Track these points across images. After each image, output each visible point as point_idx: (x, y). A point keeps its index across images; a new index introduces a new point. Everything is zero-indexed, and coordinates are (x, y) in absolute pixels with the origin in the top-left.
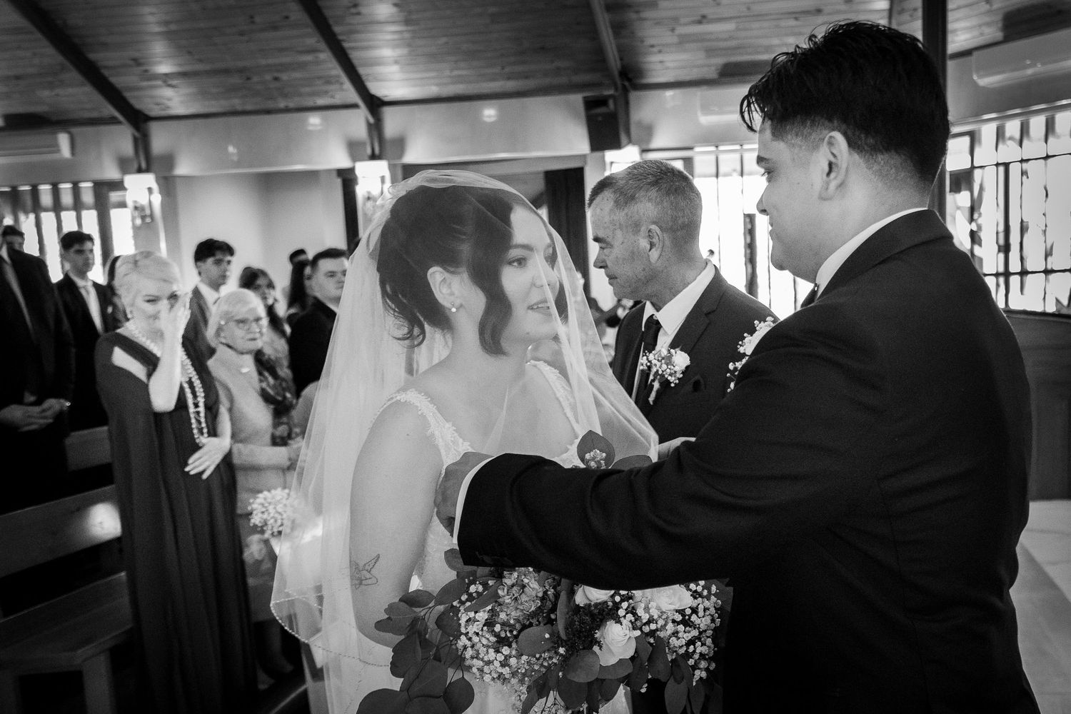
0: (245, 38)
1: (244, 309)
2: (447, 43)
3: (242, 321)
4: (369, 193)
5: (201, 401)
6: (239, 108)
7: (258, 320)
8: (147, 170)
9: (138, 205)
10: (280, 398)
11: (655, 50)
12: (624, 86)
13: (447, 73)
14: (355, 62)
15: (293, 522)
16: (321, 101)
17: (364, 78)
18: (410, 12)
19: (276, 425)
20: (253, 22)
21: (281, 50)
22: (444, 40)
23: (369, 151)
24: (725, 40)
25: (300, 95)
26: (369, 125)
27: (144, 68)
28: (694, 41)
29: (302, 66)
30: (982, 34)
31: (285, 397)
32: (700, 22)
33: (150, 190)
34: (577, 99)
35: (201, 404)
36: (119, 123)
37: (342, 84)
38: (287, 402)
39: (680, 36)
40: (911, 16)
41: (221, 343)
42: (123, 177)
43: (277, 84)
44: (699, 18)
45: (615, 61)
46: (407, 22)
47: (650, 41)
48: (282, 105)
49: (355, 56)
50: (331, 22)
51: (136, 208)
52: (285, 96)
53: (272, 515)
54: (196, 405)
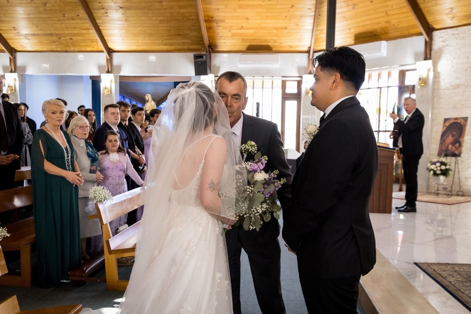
0: (61, 22)
1: (82, 123)
2: (141, 30)
3: (81, 127)
4: (106, 86)
5: (70, 155)
6: (55, 49)
7: (87, 127)
8: (15, 72)
9: (10, 85)
10: (94, 156)
11: (223, 38)
12: (209, 51)
13: (141, 41)
14: (104, 34)
15: (105, 198)
16: (88, 49)
17: (107, 41)
18: (128, 17)
19: (91, 166)
20: (64, 16)
21: (74, 28)
22: (141, 28)
23: (107, 70)
24: (250, 36)
25: (80, 46)
26: (107, 59)
27: (17, 31)
28: (238, 36)
29: (82, 35)
30: (346, 41)
31: (95, 156)
32: (241, 29)
33: (15, 79)
34: (191, 55)
35: (70, 156)
36: (5, 52)
37: (98, 43)
38: (96, 158)
39: (232, 33)
40: (320, 32)
41: (73, 135)
42: (4, 74)
43: (71, 41)
44: (240, 27)
45: (207, 41)
46: (126, 20)
47: (220, 35)
48: (72, 49)
49: (104, 32)
50: (96, 18)
51: (9, 86)
52: (74, 46)
53: (98, 195)
54: (68, 157)
